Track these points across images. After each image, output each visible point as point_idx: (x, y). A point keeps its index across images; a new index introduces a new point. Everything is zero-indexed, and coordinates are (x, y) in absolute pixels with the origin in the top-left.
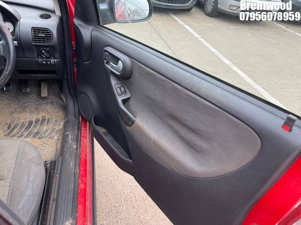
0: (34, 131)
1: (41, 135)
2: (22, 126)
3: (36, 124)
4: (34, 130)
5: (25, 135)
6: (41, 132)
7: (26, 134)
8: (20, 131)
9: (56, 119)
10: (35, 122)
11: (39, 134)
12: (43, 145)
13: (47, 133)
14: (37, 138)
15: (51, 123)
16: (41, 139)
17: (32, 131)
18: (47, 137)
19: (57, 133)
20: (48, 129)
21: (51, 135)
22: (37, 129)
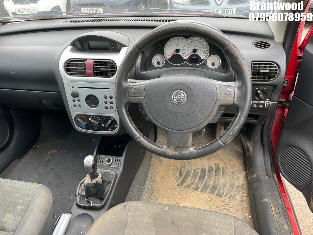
0: (210, 184)
1: (218, 190)
2: (195, 175)
3: (210, 174)
4: (209, 182)
5: (200, 189)
6: (219, 186)
7: (201, 186)
8: (194, 181)
9: (233, 170)
10: (208, 171)
11: (216, 188)
12: (225, 207)
13: (225, 189)
14: (215, 194)
15: (228, 175)
16: (220, 198)
17: (208, 184)
18: (226, 195)
19: (238, 190)
20: (225, 183)
21: (231, 193)
22: (212, 182)
